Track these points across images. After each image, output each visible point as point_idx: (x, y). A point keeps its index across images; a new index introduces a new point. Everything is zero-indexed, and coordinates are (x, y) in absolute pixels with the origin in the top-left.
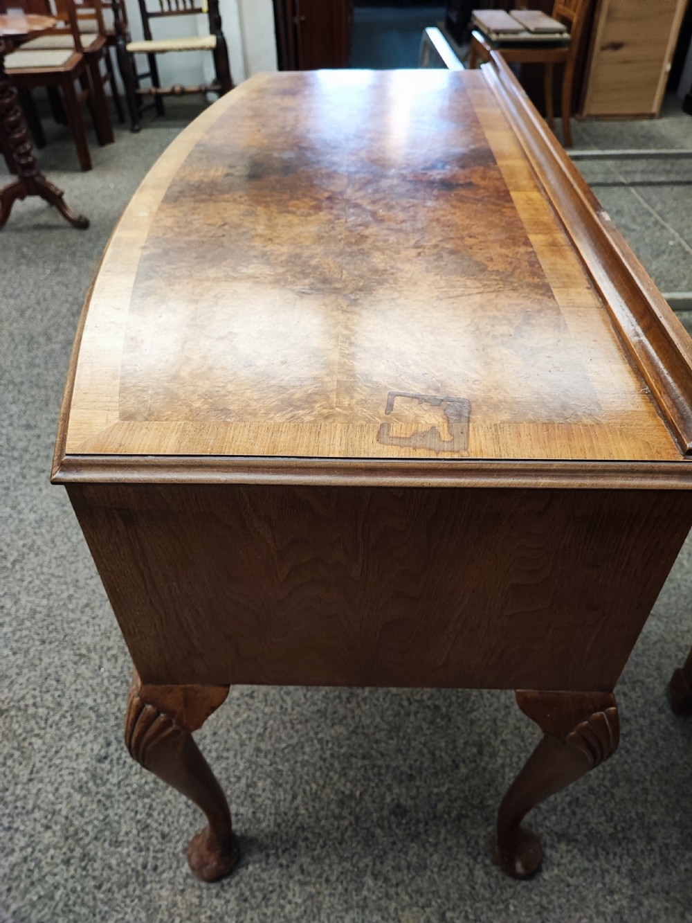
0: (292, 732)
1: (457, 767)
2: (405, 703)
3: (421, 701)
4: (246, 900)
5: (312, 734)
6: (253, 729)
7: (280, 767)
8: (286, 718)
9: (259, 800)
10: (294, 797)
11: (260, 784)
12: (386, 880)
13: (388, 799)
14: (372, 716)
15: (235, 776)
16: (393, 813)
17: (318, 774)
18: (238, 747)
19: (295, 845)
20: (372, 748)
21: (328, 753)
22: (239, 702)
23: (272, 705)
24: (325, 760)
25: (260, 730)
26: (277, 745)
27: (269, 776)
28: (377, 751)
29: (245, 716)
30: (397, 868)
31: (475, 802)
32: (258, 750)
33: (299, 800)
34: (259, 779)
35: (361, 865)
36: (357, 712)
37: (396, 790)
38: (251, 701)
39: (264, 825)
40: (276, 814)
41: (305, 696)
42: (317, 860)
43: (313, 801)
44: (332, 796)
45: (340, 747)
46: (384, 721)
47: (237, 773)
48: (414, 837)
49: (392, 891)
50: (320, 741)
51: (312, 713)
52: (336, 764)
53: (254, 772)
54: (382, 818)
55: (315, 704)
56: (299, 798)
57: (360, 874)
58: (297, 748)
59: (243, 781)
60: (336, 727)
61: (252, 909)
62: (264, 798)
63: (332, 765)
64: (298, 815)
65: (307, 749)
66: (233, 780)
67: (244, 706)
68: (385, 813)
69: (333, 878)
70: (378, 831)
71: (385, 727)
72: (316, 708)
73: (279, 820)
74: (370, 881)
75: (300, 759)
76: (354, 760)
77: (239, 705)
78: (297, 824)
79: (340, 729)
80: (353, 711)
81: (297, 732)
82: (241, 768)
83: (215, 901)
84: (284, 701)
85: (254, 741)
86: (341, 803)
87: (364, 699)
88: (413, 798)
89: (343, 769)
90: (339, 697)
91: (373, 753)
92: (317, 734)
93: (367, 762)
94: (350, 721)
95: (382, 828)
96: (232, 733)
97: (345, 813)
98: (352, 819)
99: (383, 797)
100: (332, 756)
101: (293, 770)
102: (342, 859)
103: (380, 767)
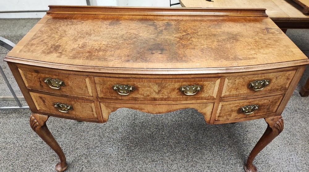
0: (217, 157)
1: (217, 127)
2: (204, 135)
3: (203, 132)
4: (257, 163)
5: (216, 153)
6: (218, 166)
7: (226, 159)
8: (213, 159)
9: (235, 163)
10: (232, 156)
11: (231, 163)
12: (243, 139)
13: (227, 139)
14: (209, 141)
15: (231, 168)
16: (230, 138)
17: (226, 151)
18: (223, 169)
19: (243, 155)
20: (217, 141)
21: (220, 150)
22: (211, 170)
23: (210, 162)
24: (222, 150)
25: (218, 164)
26: (221, 160)
27: (229, 161)
28: (217, 140)
29: (215, 168)
30: (241, 138)
31: (224, 125)
32: (223, 164)
33: (233, 155)
34: (230, 163)
35: (242, 143)
36: (208, 144)
37: (225, 138)
38: (210, 167)
39: (240, 161)
40: (237, 159)
41: (206, 155)
42: (244, 151)
43: (232, 152)
44: (230, 149)
45: (218, 147)
46: (209, 139)
47: (230, 168)
48: (234, 135)
49: (245, 139)
50: (218, 151)
51: (211, 153)
52: (223, 148)
53: (229, 164)
54: (232, 140)
55: (208, 152)
56: (232, 155)
57: (244, 143)
58: (221, 156)
59: (232, 166)
60: (213, 148)
61: (258, 162)
62: (234, 161)
63: (223, 149)
64: (236, 155)
65: (220, 154)
66: (232, 169)
67: (212, 168)
68: (231, 139)
69: (247, 148)
70: (235, 141)
71: (211, 139)
72: (209, 152)
73: (238, 158)
74: (245, 142)
75: (223, 155)
76: (220, 145)
77: (212, 170)
78: (238, 155)
79: (214, 147)
80: (208, 145)
81: (216, 156)
82: (229, 167)
83: (259, 168)
84: (209, 159)
85: (221, 165)
86: (231, 147)
87: (205, 143)
88: (226, 135)
89: (223, 147)
90: (205, 148)
91: (218, 141)
92: (216, 152)
93: (220, 142)
94: (211, 146)
95: (234, 140)
96: (220, 170)
97: (233, 146)
98: (234, 145)
99: (228, 140)
100: (221, 149)
101: (226, 156)
102: (242, 147)
103: (221, 140)
